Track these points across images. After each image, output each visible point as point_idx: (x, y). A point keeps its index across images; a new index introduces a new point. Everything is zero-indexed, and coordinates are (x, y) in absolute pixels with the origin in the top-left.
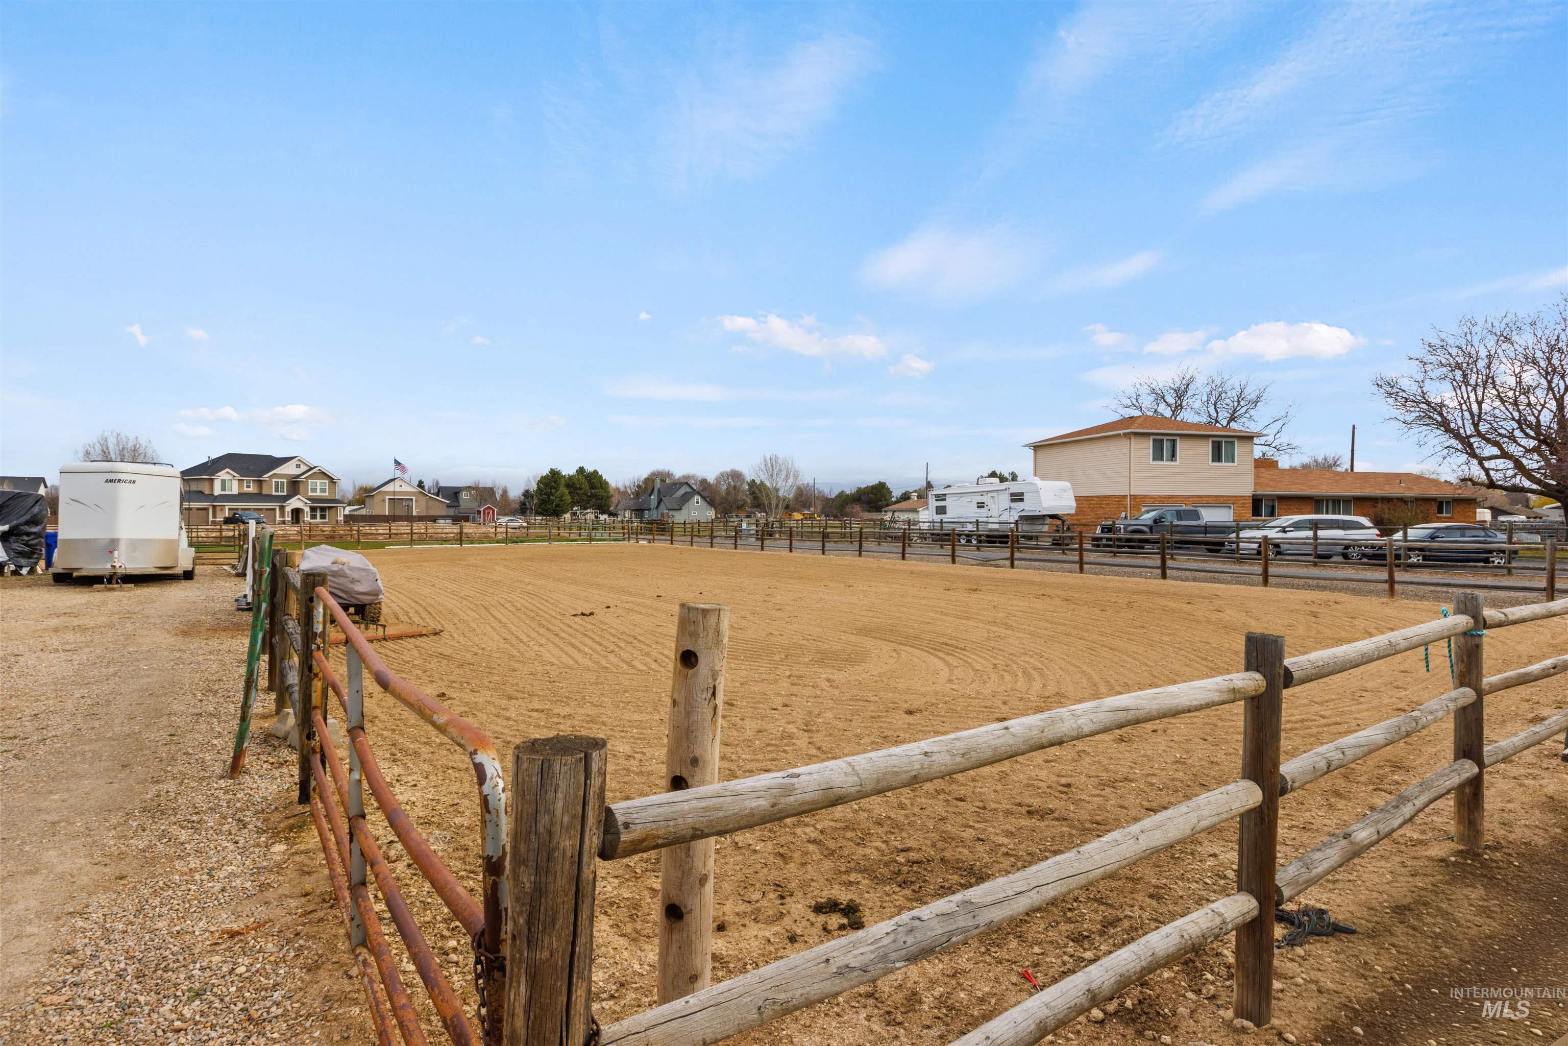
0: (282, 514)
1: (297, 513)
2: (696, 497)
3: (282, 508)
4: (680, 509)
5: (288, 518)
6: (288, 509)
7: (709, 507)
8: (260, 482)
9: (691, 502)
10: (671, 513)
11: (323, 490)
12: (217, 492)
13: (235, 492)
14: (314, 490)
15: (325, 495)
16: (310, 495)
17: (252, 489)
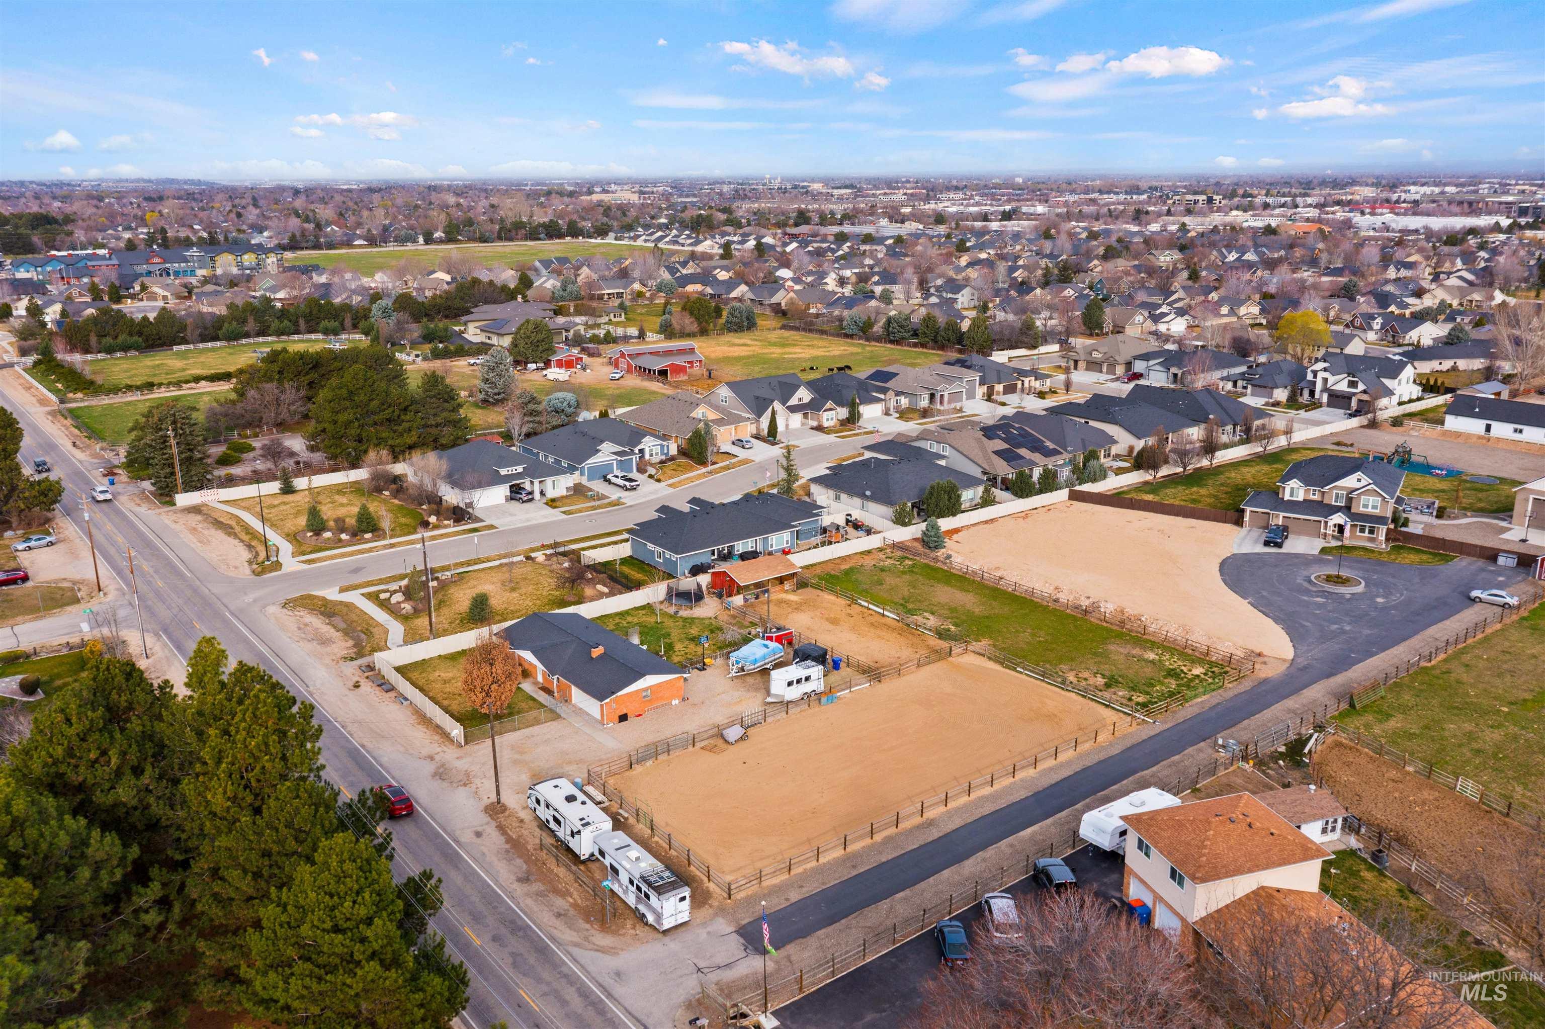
0: (1326, 528)
1: (1340, 527)
3: (1326, 523)
5: (1330, 532)
6: (1330, 523)
8: (1321, 492)
11: (1374, 507)
12: (1287, 497)
13: (1301, 498)
14: (1366, 506)
15: (1377, 512)
16: (1362, 510)
17: (1317, 497)
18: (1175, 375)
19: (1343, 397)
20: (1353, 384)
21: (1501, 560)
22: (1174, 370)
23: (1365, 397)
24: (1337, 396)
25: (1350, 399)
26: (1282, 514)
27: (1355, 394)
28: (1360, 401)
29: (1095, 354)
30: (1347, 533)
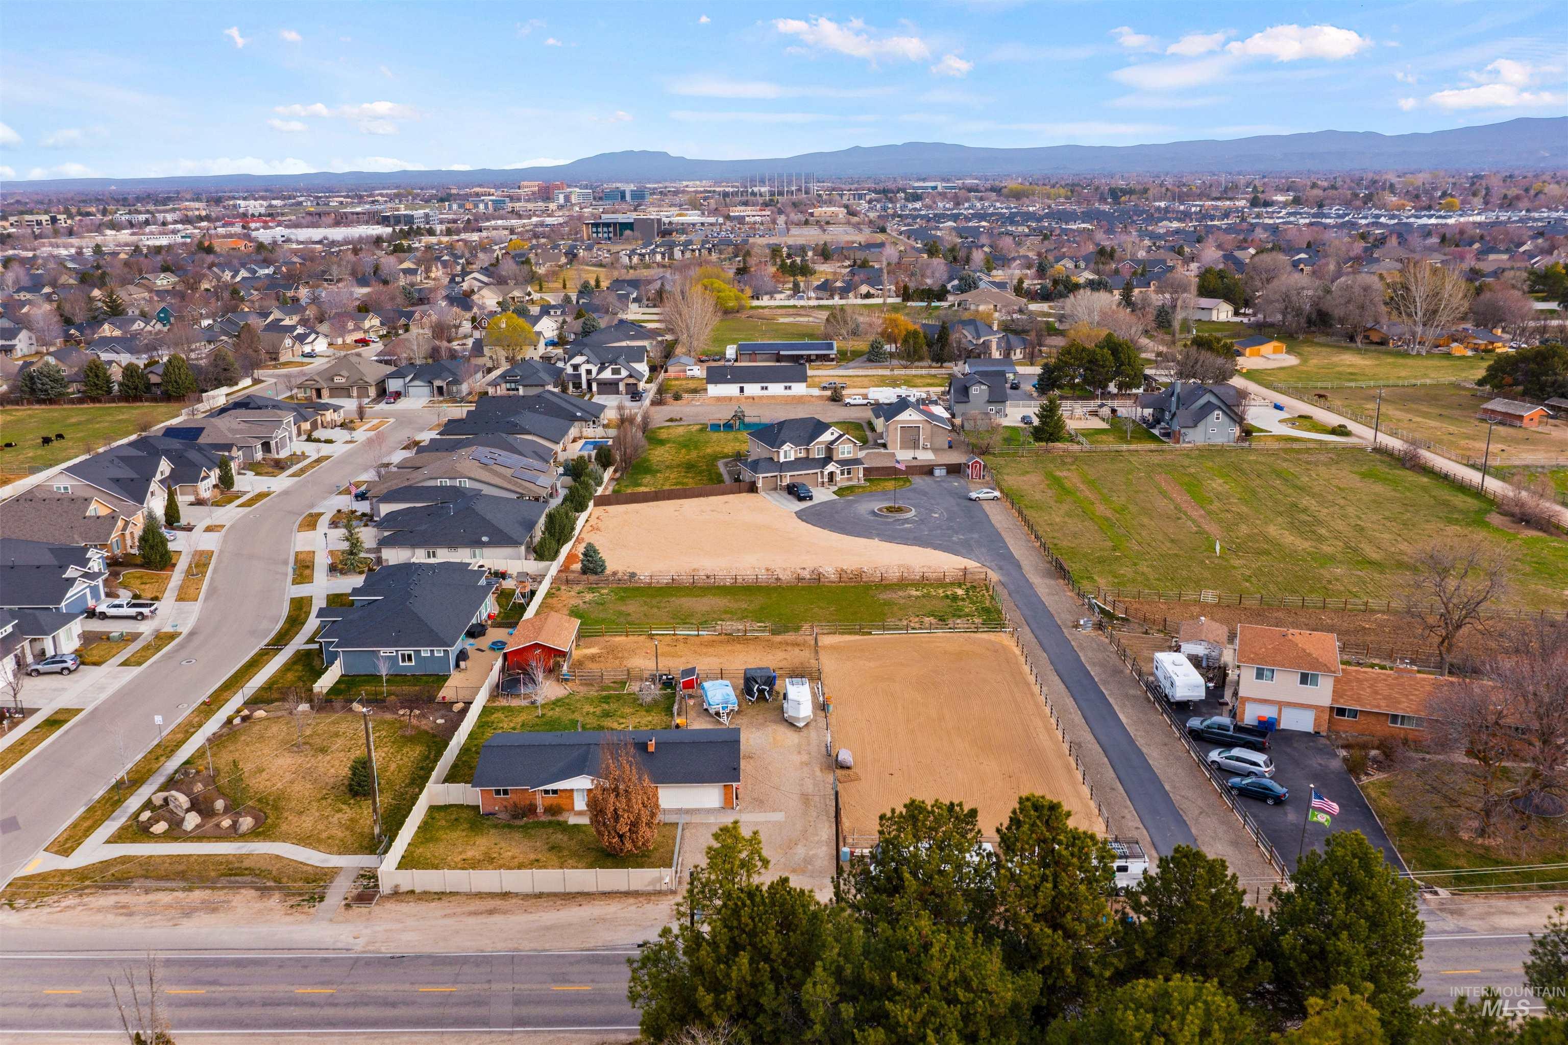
0: (822, 477)
1: (831, 474)
2: (1216, 412)
3: (822, 473)
4: (1195, 426)
5: (826, 480)
6: (826, 473)
7: (1232, 423)
8: (808, 450)
9: (1209, 418)
10: (1183, 431)
11: (849, 453)
12: (782, 460)
13: (792, 459)
14: (843, 453)
15: (851, 456)
16: (841, 456)
17: (803, 455)
18: (440, 389)
19: (611, 384)
20: (616, 372)
21: (937, 472)
22: (438, 383)
23: (632, 381)
24: (605, 384)
25: (617, 384)
26: (789, 474)
27: (622, 380)
28: (627, 384)
29: (337, 380)
30: (838, 478)
